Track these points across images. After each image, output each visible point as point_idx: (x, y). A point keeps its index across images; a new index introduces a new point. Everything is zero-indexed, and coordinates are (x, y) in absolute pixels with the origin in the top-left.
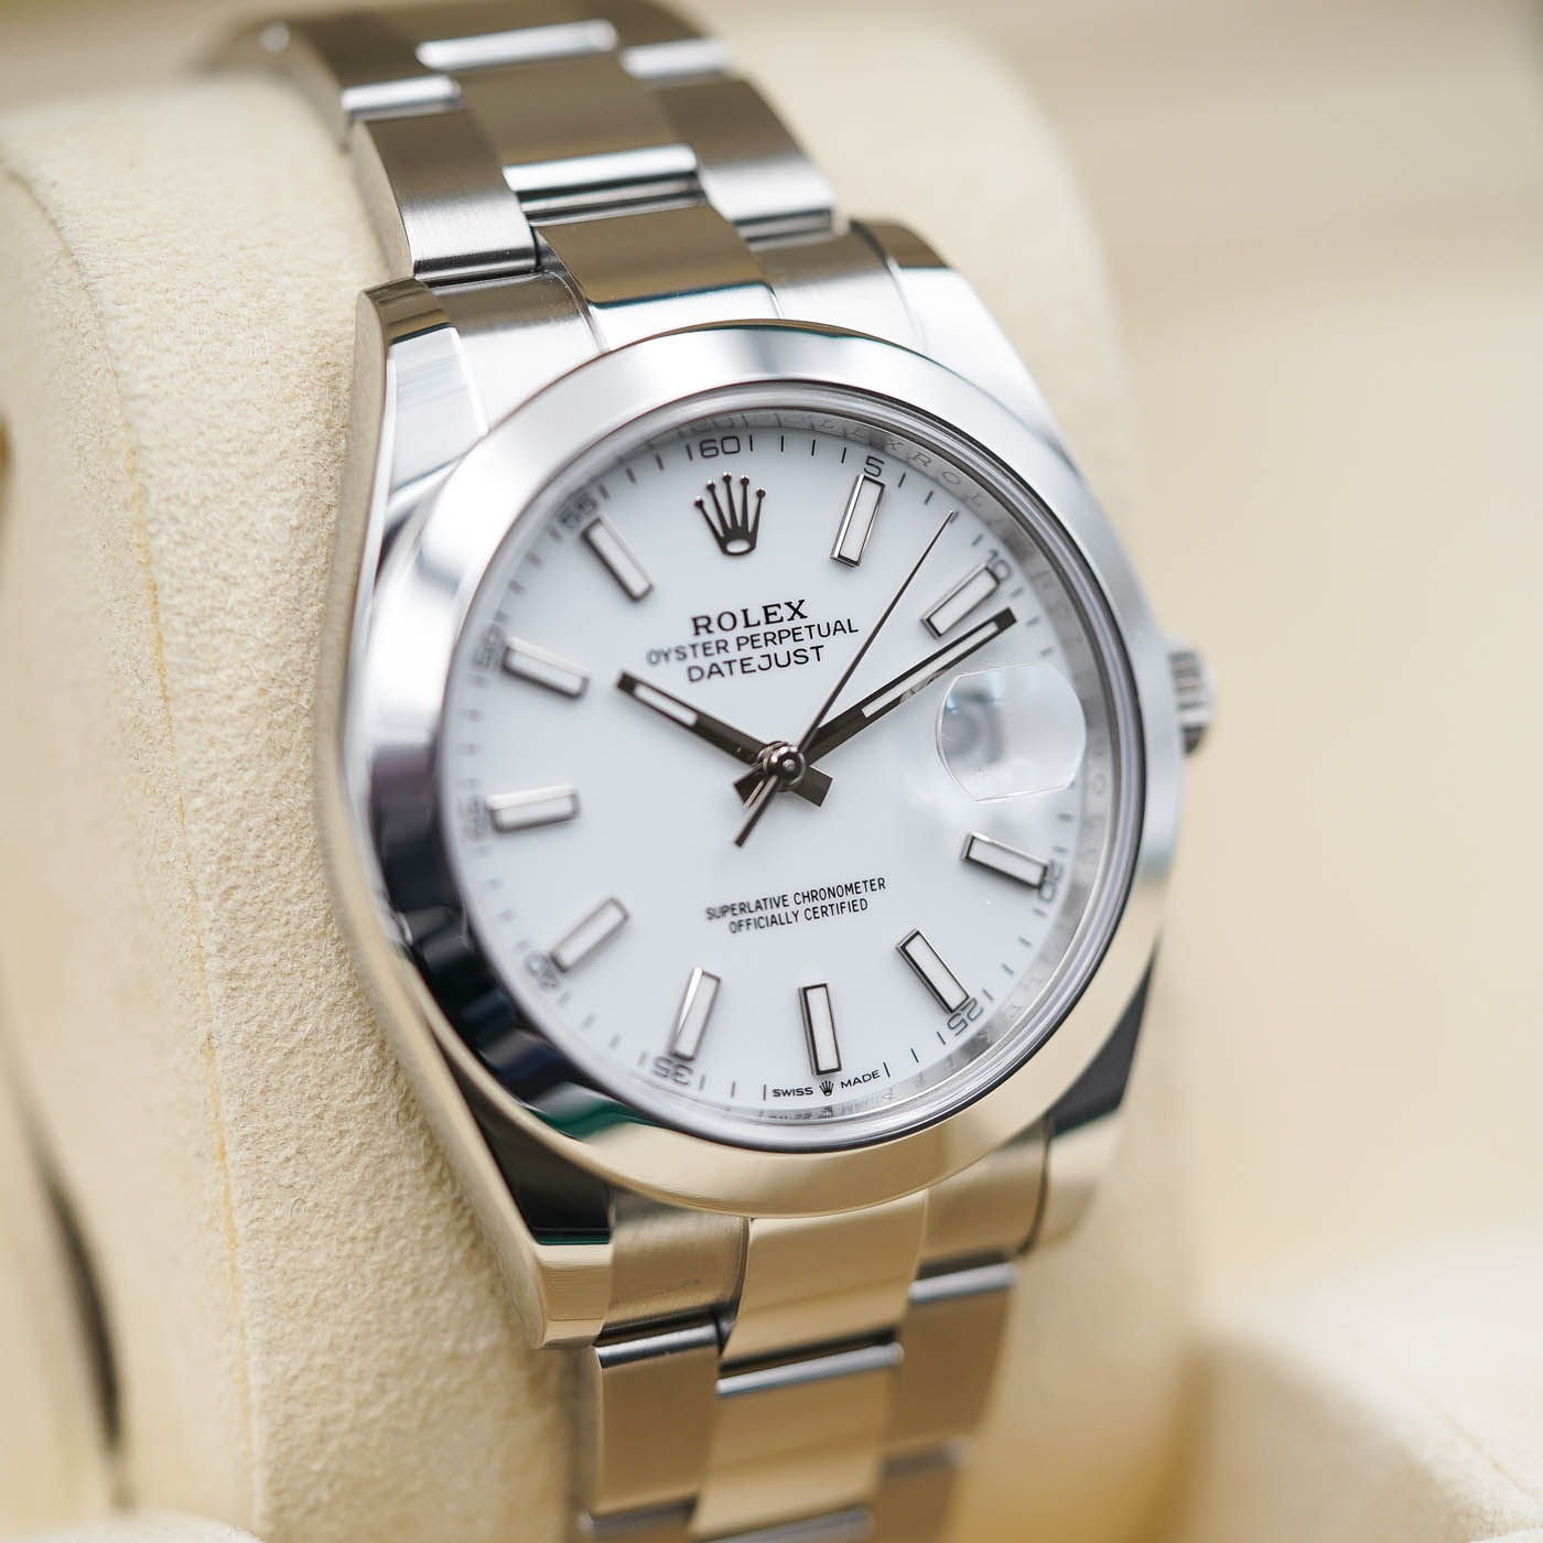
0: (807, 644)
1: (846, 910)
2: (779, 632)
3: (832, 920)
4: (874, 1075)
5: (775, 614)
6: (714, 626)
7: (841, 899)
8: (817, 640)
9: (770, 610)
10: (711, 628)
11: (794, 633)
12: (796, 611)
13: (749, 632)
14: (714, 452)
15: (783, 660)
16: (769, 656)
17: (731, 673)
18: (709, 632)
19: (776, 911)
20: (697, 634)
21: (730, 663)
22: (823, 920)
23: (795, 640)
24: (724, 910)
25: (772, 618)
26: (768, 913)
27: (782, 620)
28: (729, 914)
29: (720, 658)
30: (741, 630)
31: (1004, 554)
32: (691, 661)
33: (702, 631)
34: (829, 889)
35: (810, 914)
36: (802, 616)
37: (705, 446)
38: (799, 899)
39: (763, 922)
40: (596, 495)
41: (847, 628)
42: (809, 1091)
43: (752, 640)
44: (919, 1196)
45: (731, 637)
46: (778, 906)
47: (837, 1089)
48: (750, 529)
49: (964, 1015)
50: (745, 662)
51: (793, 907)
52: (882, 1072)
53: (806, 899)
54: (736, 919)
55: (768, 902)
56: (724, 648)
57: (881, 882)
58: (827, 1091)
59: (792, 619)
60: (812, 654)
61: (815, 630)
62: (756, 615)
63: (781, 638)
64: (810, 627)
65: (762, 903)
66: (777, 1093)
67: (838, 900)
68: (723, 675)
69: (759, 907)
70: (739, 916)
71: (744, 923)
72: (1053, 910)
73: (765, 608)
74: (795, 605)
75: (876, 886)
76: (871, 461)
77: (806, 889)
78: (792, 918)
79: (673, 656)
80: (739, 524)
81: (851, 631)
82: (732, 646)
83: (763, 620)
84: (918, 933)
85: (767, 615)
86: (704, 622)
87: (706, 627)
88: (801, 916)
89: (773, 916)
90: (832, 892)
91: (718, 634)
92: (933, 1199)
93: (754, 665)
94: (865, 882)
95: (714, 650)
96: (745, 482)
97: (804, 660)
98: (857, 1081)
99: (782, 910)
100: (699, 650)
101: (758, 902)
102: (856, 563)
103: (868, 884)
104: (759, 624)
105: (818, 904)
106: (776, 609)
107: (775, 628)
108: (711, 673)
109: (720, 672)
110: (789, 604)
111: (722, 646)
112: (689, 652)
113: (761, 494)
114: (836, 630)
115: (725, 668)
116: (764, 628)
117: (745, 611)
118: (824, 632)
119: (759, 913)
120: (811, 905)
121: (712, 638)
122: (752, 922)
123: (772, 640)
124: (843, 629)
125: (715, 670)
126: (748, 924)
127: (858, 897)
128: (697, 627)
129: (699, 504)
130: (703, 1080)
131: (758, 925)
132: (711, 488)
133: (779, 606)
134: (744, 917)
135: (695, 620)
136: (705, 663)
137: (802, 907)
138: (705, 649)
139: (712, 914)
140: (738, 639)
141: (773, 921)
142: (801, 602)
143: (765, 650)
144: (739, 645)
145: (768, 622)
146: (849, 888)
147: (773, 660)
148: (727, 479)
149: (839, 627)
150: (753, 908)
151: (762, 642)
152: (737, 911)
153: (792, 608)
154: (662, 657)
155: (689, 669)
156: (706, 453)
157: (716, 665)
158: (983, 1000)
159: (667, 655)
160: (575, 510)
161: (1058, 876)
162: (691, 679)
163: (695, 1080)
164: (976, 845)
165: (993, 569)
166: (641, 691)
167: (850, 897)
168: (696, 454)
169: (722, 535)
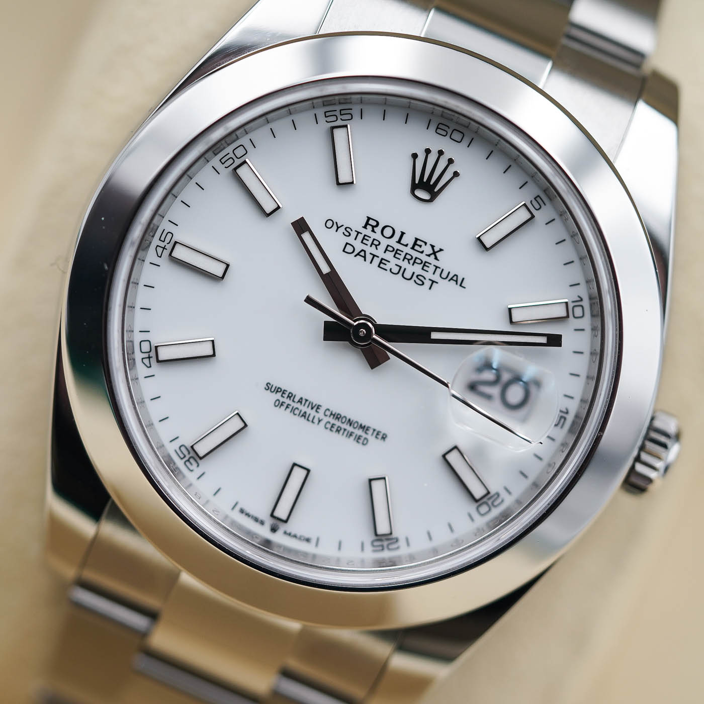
0: (429, 275)
1: (352, 438)
2: (416, 258)
3: (340, 438)
4: (308, 540)
5: (420, 246)
6: (378, 230)
7: (353, 430)
8: (436, 277)
9: (419, 243)
10: (375, 229)
11: (425, 265)
12: (434, 253)
13: (397, 246)
14: (444, 133)
15: (408, 275)
16: (401, 267)
17: (371, 263)
18: (373, 231)
19: (309, 411)
20: (365, 227)
21: (374, 256)
22: (334, 435)
23: (423, 269)
24: (278, 390)
25: (417, 248)
26: (304, 409)
27: (422, 252)
28: (279, 394)
29: (370, 250)
30: (393, 242)
31: (586, 303)
32: (351, 240)
33: (369, 228)
34: (349, 420)
35: (329, 426)
36: (436, 258)
37: (440, 126)
38: (328, 413)
39: (297, 412)
40: (356, 111)
41: (459, 282)
42: (262, 523)
43: (396, 252)
44: (294, 626)
45: (384, 242)
46: (312, 408)
47: (280, 533)
48: (436, 190)
49: (385, 543)
50: (383, 261)
51: (321, 415)
52: (314, 541)
53: (332, 416)
54: (282, 400)
55: (307, 403)
56: (376, 246)
57: (385, 436)
58: (274, 529)
59: (429, 255)
60: (428, 283)
61: (439, 271)
62: (408, 239)
63: (414, 262)
64: (437, 267)
65: (304, 402)
66: (242, 511)
67: (350, 429)
68: (365, 260)
69: (300, 401)
70: (285, 399)
71: (285, 405)
72: (480, 521)
73: (417, 240)
74: (436, 249)
75: (380, 437)
76: (538, 199)
77: (335, 410)
78: (316, 421)
79: (342, 230)
80: (432, 183)
81: (461, 285)
82: (382, 248)
83: (411, 245)
84: (384, 478)
85: (415, 244)
86: (374, 223)
87: (373, 227)
88: (322, 424)
89: (305, 413)
90: (350, 422)
91: (378, 236)
92: (303, 633)
93: (388, 267)
94: (374, 430)
95: (369, 243)
96: (451, 161)
97: (421, 283)
98: (295, 536)
99: (313, 413)
100: (360, 237)
101: (301, 398)
102: (487, 249)
103: (376, 432)
104: (406, 245)
105: (337, 423)
106: (423, 244)
107: (415, 254)
108: (358, 254)
109: (365, 257)
110: (433, 247)
111: (376, 244)
112: (354, 234)
113: (456, 174)
114: (452, 279)
115: (369, 257)
116: (408, 250)
117: (403, 234)
118: (444, 275)
119: (298, 406)
120: (333, 421)
121: (373, 236)
122: (291, 407)
123: (409, 260)
124: (456, 281)
125: (362, 254)
126: (287, 407)
127: (364, 435)
128: (367, 223)
129: (415, 156)
130: (202, 475)
131: (293, 410)
132: (428, 151)
133: (426, 243)
134: (288, 401)
135: (369, 219)
136: (359, 246)
137: (326, 419)
138: (364, 238)
139: (268, 387)
140: (388, 246)
141: (304, 415)
142: (441, 250)
143: (400, 263)
144: (386, 250)
145: (413, 248)
146: (362, 427)
147: (401, 271)
148: (441, 153)
149: (455, 278)
150: (296, 400)
151: (402, 257)
152: (286, 396)
153: (433, 249)
154: (335, 227)
155: (347, 244)
156: (439, 131)
157: (365, 251)
158: (402, 543)
159: (338, 228)
160: (337, 113)
161: (496, 503)
162: (344, 251)
163: (198, 472)
164: (455, 452)
165: (571, 306)
166: (306, 236)
167: (359, 432)
168: (433, 127)
169: (417, 182)
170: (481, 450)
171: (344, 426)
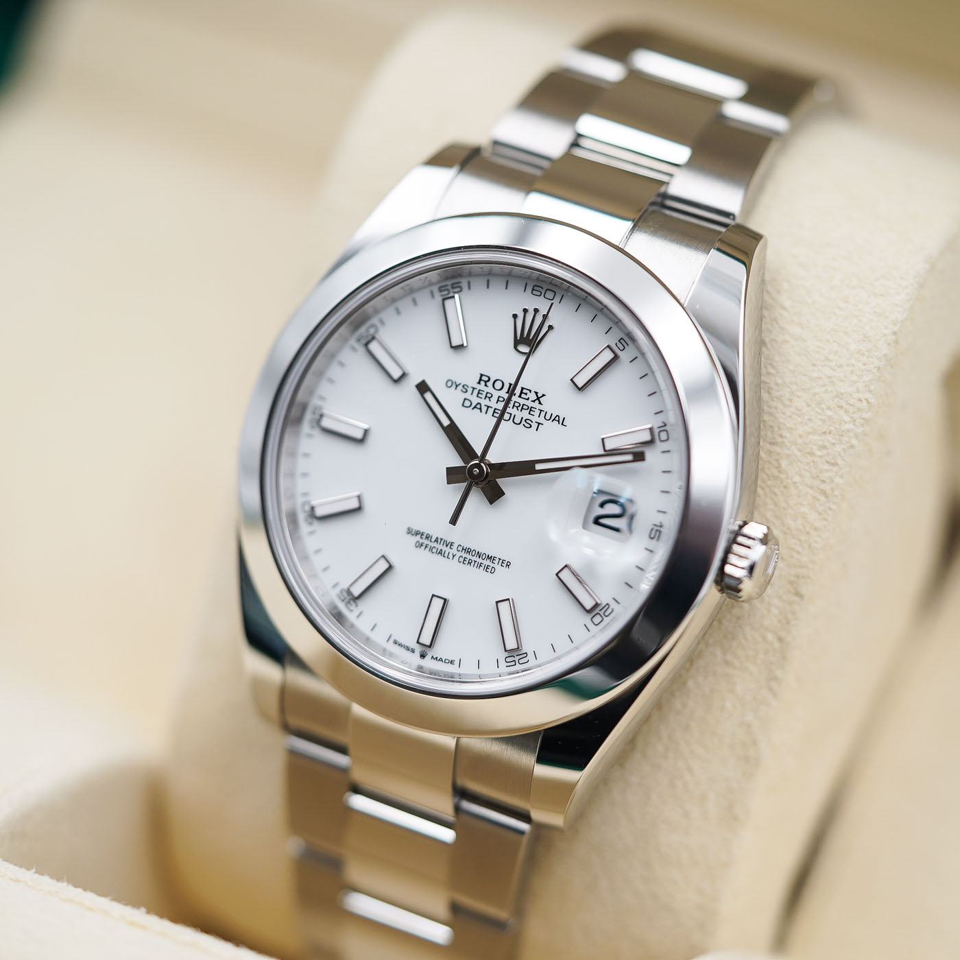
0: (535, 419)
1: (482, 568)
2: (523, 405)
3: (472, 570)
4: (452, 662)
5: (526, 394)
6: (490, 384)
7: (482, 561)
8: (541, 420)
9: (524, 391)
10: (488, 384)
11: (531, 409)
12: (538, 398)
14: (539, 294)
15: (517, 420)
16: (511, 414)
17: (486, 413)
18: (486, 385)
19: (444, 548)
20: (479, 383)
21: (488, 407)
22: (467, 567)
23: (529, 413)
24: (417, 533)
25: (523, 396)
26: (440, 547)
27: (528, 399)
28: (419, 536)
29: (484, 402)
30: (503, 393)
31: (670, 428)
32: (468, 395)
33: (483, 383)
34: (478, 552)
35: (462, 560)
36: (540, 403)
37: (535, 288)
38: (460, 548)
39: (434, 550)
40: (464, 284)
41: (561, 422)
42: (413, 651)
44: (449, 741)
45: (496, 394)
46: (447, 546)
47: (428, 658)
49: (517, 659)
50: (496, 411)
51: (454, 551)
52: (457, 663)
53: (464, 551)
54: (421, 541)
55: (443, 541)
56: (489, 398)
57: (509, 564)
58: (423, 656)
59: (534, 401)
60: (534, 425)
61: (543, 414)
63: (522, 408)
64: (541, 411)
65: (439, 541)
66: (395, 642)
67: (480, 560)
68: (481, 411)
69: (436, 541)
70: (423, 539)
71: (424, 546)
72: (596, 631)
73: (523, 389)
74: (539, 395)
75: (505, 565)
76: (623, 341)
77: (466, 545)
78: (451, 556)
79: (460, 388)
80: (531, 338)
81: (562, 424)
82: (494, 399)
84: (509, 600)
85: (521, 392)
86: (486, 379)
87: (486, 382)
88: (456, 558)
89: (441, 550)
90: (479, 554)
91: (490, 389)
92: (458, 749)
94: (500, 559)
95: (483, 396)
96: (545, 317)
97: (529, 426)
98: (441, 660)
99: (447, 549)
100: (476, 392)
101: (437, 538)
102: (579, 389)
103: (501, 561)
105: (469, 557)
106: (528, 392)
107: (522, 401)
108: (475, 407)
109: (480, 409)
110: (536, 393)
111: (489, 396)
112: (470, 390)
113: (551, 327)
114: (554, 419)
115: (484, 409)
116: (516, 398)
118: (548, 417)
119: (435, 544)
120: (465, 555)
121: (486, 389)
122: (429, 547)
123: (517, 407)
124: (559, 421)
125: (478, 407)
126: (426, 547)
127: (492, 565)
128: (480, 380)
129: (515, 316)
130: (360, 614)
131: (431, 549)
132: (525, 311)
133: (530, 391)
134: (426, 542)
135: (482, 375)
136: (475, 400)
137: (459, 554)
138: (479, 393)
139: (410, 531)
140: (499, 397)
141: (440, 553)
142: (544, 395)
143: (510, 410)
144: (498, 400)
146: (489, 558)
148: (536, 311)
149: (557, 419)
150: (433, 540)
152: (424, 537)
153: (537, 396)
154: (454, 386)
155: (465, 399)
156: (534, 292)
157: (480, 404)
158: (531, 656)
159: (457, 386)
160: (449, 287)
161: (607, 614)
162: (463, 405)
163: (357, 612)
164: (566, 570)
165: (656, 431)
166: (428, 396)
167: (487, 562)
168: (529, 290)
169: (518, 338)
170: (591, 566)
171: (474, 559)
